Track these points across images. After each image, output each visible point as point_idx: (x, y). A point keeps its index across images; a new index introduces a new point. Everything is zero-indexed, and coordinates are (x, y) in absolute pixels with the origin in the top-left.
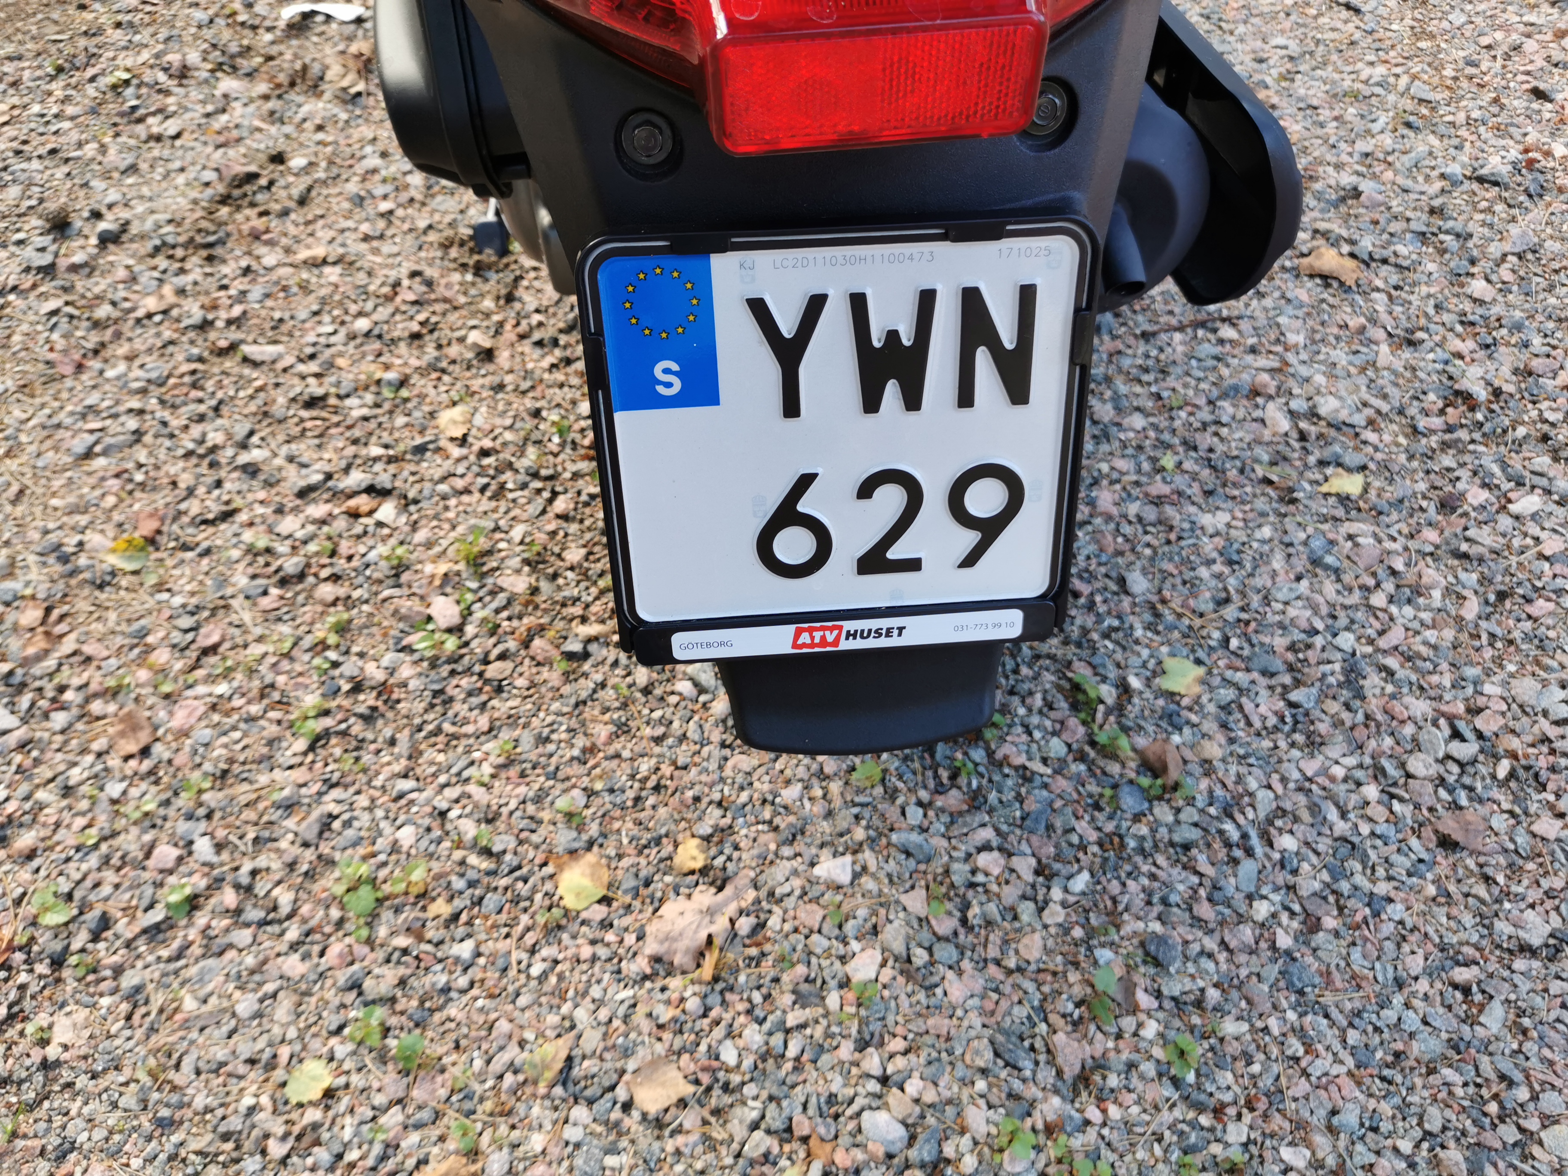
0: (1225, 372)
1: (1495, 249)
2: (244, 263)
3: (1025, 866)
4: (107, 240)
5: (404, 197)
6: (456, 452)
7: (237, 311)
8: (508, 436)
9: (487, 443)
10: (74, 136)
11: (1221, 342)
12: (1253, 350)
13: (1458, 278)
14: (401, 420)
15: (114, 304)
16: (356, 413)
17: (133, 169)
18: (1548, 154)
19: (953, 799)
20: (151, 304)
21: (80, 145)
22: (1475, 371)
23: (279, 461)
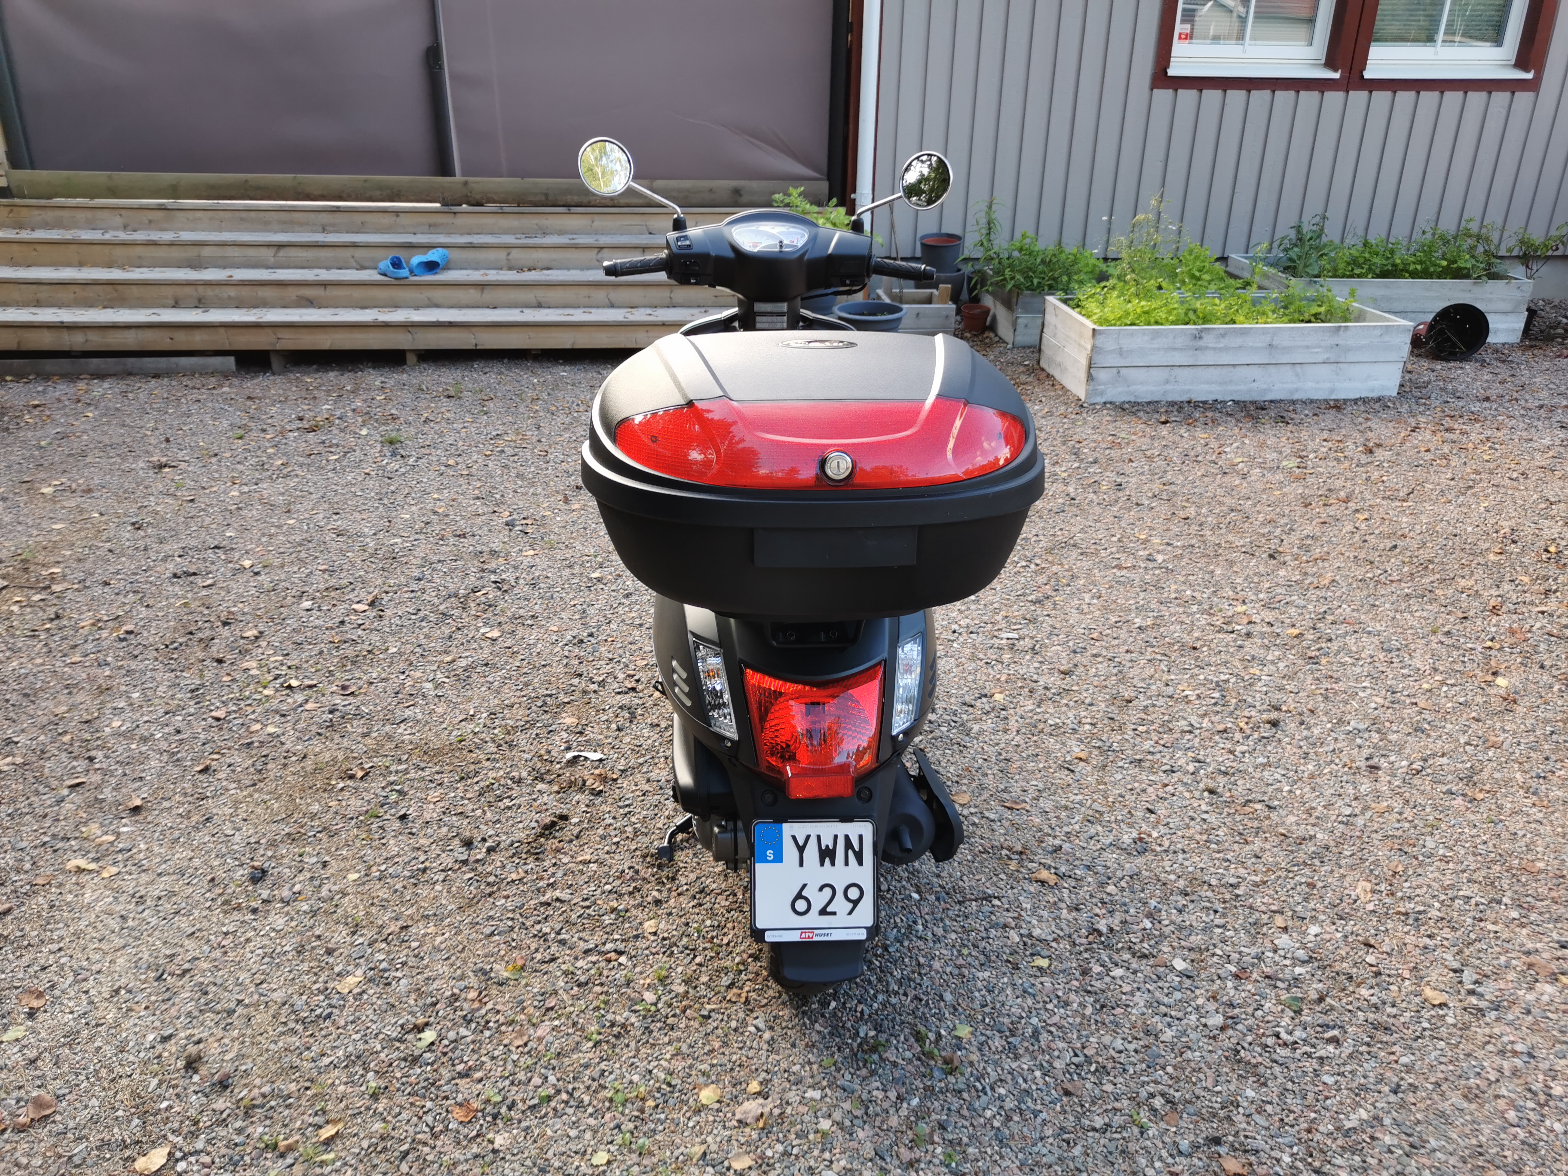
0: (993, 918)
1: (1119, 874)
2: (554, 861)
3: (893, 1095)
4: (490, 850)
5: (624, 836)
6: (652, 938)
7: (552, 880)
8: (674, 933)
9: (666, 935)
10: (470, 807)
11: (993, 906)
12: (1008, 910)
13: (1102, 885)
14: (627, 925)
15: (496, 876)
16: (607, 922)
17: (498, 821)
18: (1150, 835)
19: (864, 1072)
20: (514, 876)
21: (473, 811)
22: (1104, 922)
23: (575, 939)
